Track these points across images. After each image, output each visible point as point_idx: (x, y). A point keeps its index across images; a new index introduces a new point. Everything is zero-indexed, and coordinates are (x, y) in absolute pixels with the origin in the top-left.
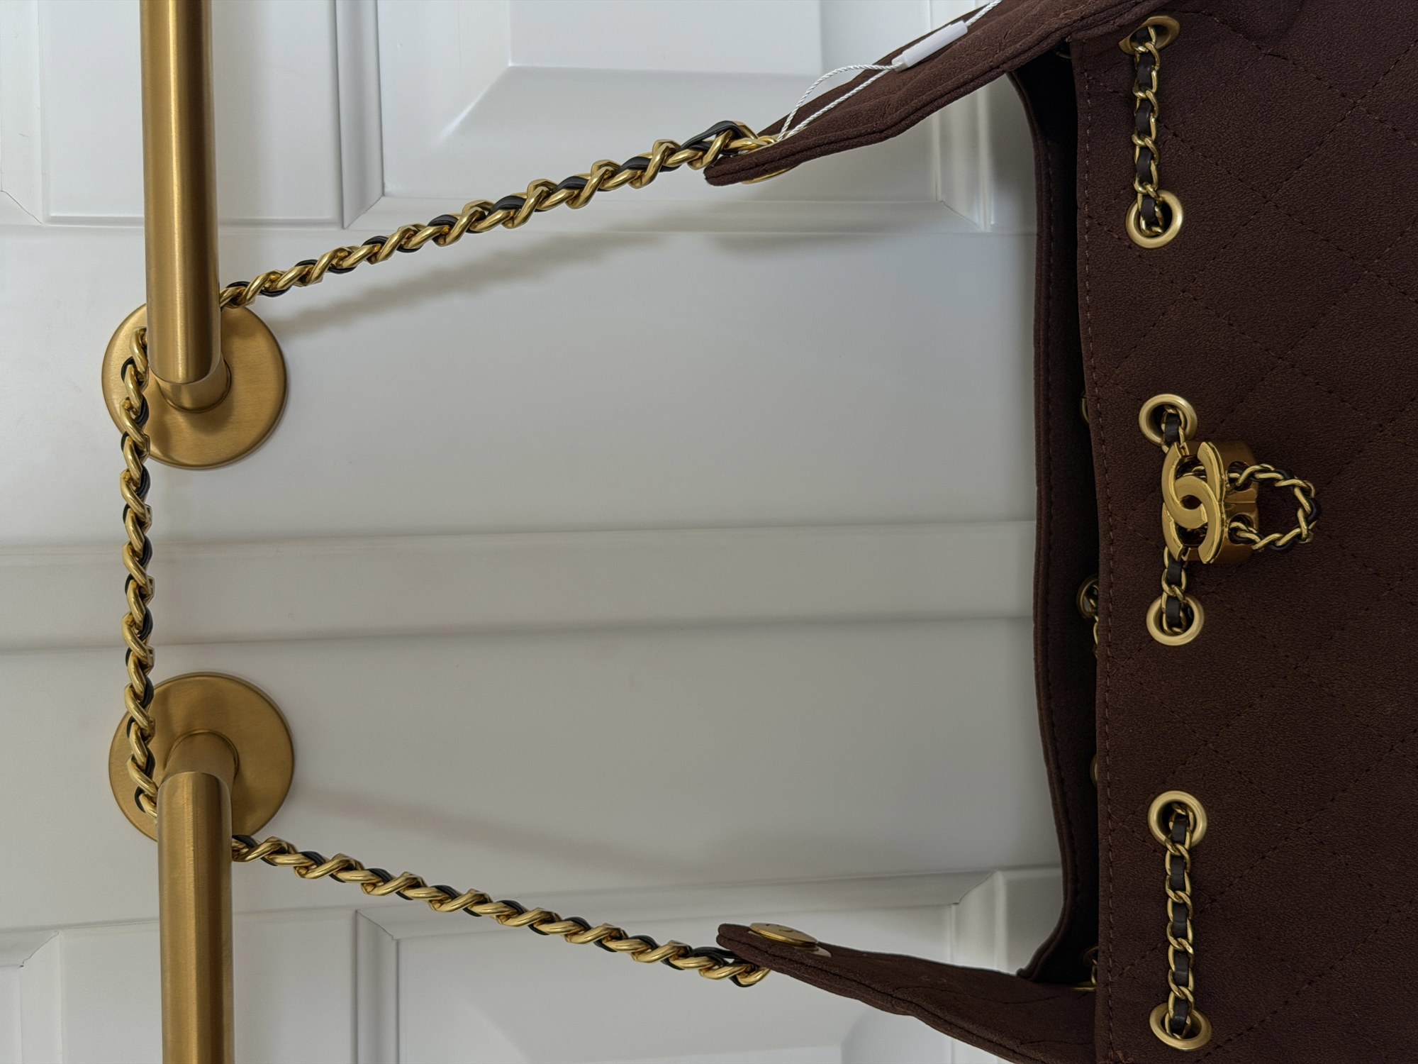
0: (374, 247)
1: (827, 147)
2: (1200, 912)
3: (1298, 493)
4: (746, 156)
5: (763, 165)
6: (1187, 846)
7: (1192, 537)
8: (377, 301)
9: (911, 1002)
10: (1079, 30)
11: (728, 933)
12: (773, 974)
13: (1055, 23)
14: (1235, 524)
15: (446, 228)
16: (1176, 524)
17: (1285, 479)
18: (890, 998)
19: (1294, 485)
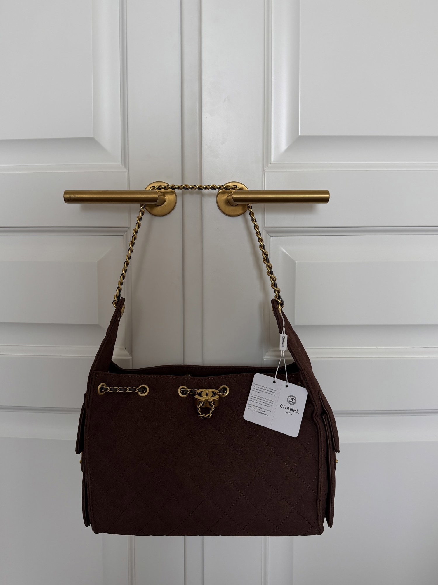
0: (259, 233)
2: (125, 394)
3: (208, 415)
4: (277, 307)
6: (138, 392)
7: (200, 394)
8: (250, 234)
11: (123, 300)
12: (115, 309)
14: (202, 402)
15: (263, 247)
16: (203, 391)
17: (211, 412)
19: (210, 414)
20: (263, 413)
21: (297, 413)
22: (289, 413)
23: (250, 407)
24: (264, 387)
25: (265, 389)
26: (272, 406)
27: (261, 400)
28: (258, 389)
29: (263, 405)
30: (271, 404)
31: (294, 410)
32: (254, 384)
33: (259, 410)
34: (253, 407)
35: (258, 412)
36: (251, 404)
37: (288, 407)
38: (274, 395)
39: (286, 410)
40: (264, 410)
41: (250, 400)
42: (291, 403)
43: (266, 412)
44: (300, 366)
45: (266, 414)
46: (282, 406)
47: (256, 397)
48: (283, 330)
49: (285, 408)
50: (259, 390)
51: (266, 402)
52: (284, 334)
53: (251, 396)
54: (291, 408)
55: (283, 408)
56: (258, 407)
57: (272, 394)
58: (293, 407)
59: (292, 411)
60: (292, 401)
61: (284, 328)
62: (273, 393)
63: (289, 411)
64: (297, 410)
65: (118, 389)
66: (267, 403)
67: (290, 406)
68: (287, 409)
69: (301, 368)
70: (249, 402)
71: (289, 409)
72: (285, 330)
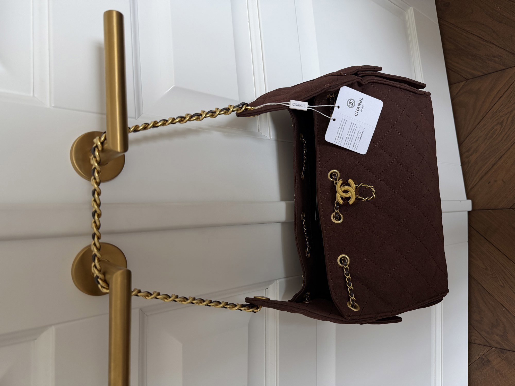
0: (164, 122)
1: (274, 109)
2: (354, 280)
3: (372, 188)
4: (249, 111)
5: (259, 112)
6: (347, 265)
7: (346, 200)
9: (304, 309)
10: (329, 89)
11: (247, 299)
12: (263, 307)
13: (326, 86)
14: (357, 196)
15: (183, 119)
16: (341, 196)
17: (369, 186)
18: (299, 309)
19: (371, 187)
20: (362, 134)
21: (362, 100)
22: (362, 108)
23: (355, 147)
24: (338, 132)
25: (340, 130)
26: (355, 124)
27: (350, 135)
28: (339, 138)
29: (354, 134)
30: (354, 126)
31: (360, 102)
32: (334, 142)
33: (358, 138)
34: (355, 144)
35: (360, 139)
36: (353, 146)
37: (357, 107)
38: (346, 122)
39: (360, 110)
40: (359, 133)
41: (349, 147)
42: (353, 104)
43: (361, 131)
44: (323, 90)
45: (363, 131)
46: (356, 114)
47: (347, 140)
48: (284, 104)
49: (358, 111)
50: (341, 137)
51: (351, 130)
52: (289, 104)
53: (346, 146)
54: (358, 105)
55: (357, 113)
56: (356, 139)
57: (345, 124)
58: (357, 103)
59: (360, 104)
60: (351, 103)
61: (281, 103)
62: (344, 122)
63: (361, 107)
64: (360, 99)
65: (351, 288)
66: (353, 130)
67: (356, 106)
68: (358, 109)
69: (325, 89)
70: (351, 149)
71: (359, 107)
72: (283, 103)
